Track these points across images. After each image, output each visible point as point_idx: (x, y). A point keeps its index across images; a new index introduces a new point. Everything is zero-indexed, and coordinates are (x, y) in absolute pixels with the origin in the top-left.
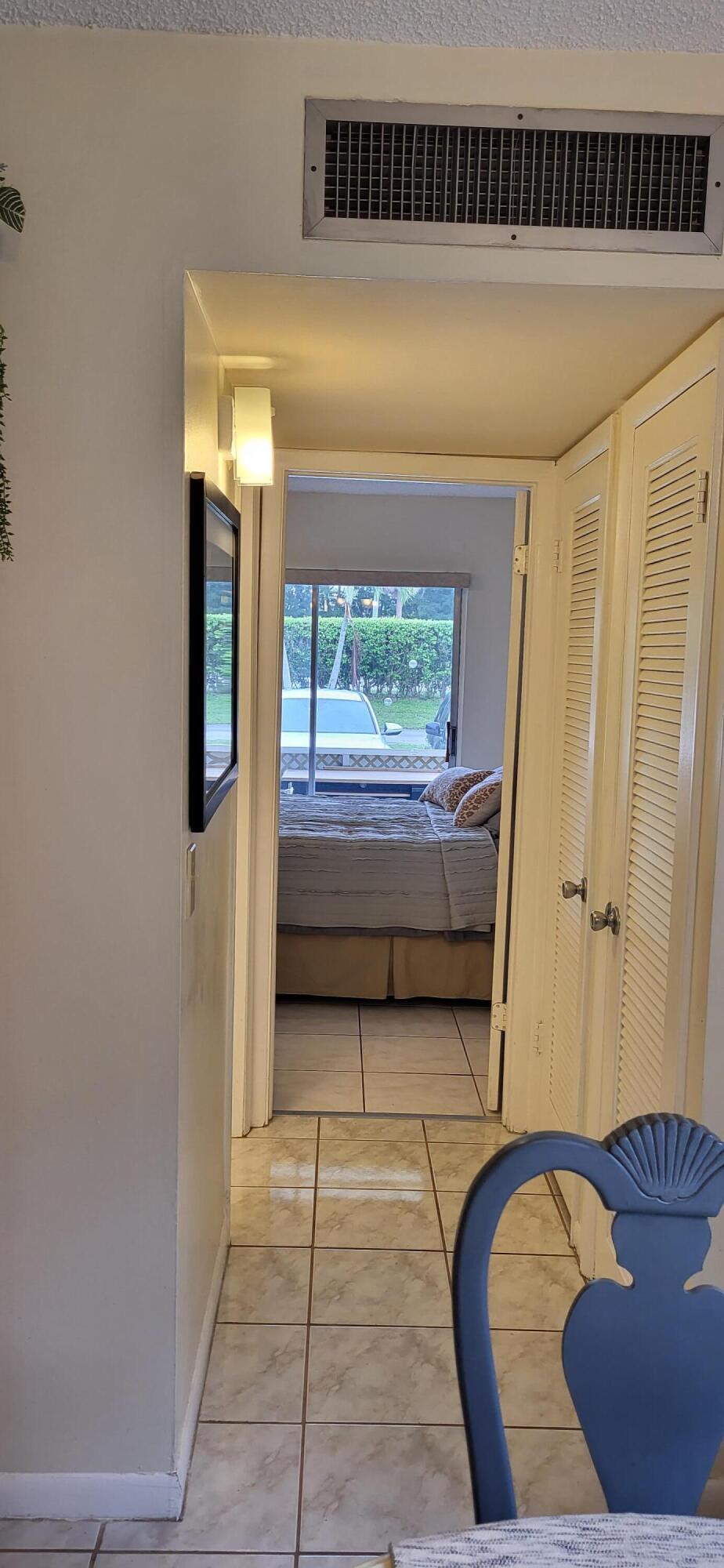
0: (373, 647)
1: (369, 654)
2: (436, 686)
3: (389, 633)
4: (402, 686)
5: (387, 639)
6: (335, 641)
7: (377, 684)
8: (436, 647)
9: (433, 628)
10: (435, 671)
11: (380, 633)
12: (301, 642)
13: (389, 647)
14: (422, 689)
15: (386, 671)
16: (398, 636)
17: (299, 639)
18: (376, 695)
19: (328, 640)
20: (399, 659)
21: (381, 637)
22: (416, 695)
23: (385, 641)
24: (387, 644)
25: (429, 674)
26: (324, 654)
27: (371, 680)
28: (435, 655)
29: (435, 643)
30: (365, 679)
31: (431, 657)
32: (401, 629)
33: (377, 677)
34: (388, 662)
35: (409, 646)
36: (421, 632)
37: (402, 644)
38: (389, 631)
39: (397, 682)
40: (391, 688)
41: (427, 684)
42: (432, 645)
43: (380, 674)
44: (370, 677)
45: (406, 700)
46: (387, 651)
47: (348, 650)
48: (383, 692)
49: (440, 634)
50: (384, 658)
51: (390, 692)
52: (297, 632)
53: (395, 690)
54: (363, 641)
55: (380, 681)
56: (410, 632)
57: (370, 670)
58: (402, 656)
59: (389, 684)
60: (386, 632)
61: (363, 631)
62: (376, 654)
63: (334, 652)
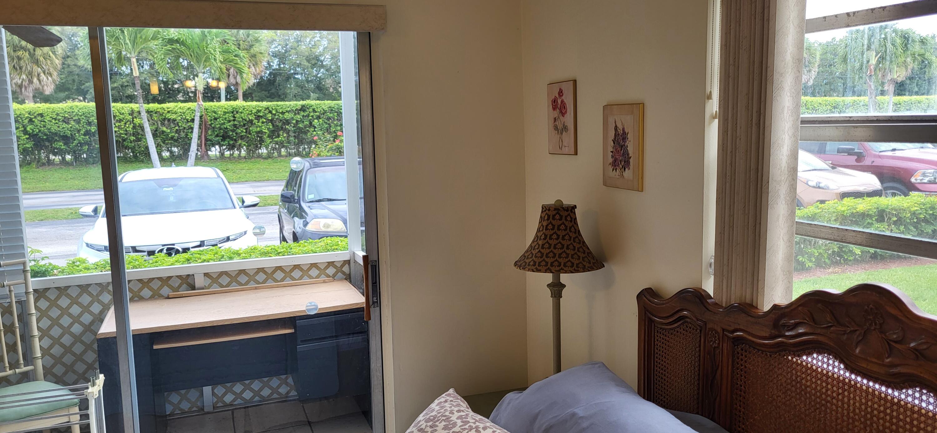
0: (224, 124)
1: (220, 129)
2: (274, 149)
3: (235, 112)
4: (248, 151)
5: (234, 117)
6: (193, 120)
7: (229, 150)
8: (271, 121)
9: (268, 108)
10: (272, 138)
11: (228, 113)
12: (166, 122)
13: (236, 123)
14: (263, 151)
15: (235, 140)
16: (243, 115)
17: (164, 119)
18: (229, 158)
19: (187, 120)
20: (244, 131)
21: (229, 116)
22: (260, 156)
23: (232, 119)
24: (234, 120)
25: (268, 140)
26: (185, 131)
27: (224, 147)
28: (271, 127)
29: (270, 118)
30: (220, 147)
31: (268, 129)
32: (244, 109)
33: (229, 145)
34: (236, 133)
35: (251, 121)
36: (259, 111)
37: (246, 120)
38: (234, 111)
39: (245, 147)
40: (240, 152)
41: (267, 148)
42: (268, 120)
43: (231, 142)
44: (223, 145)
45: (253, 160)
46: (235, 126)
47: (203, 126)
48: (235, 155)
49: (274, 112)
50: (233, 131)
51: (239, 155)
52: (162, 115)
53: (243, 153)
54: (216, 119)
55: (231, 147)
56: (251, 111)
57: (224, 140)
58: (246, 129)
59: (239, 149)
60: (232, 112)
61: (215, 112)
62: (227, 128)
63: (192, 128)
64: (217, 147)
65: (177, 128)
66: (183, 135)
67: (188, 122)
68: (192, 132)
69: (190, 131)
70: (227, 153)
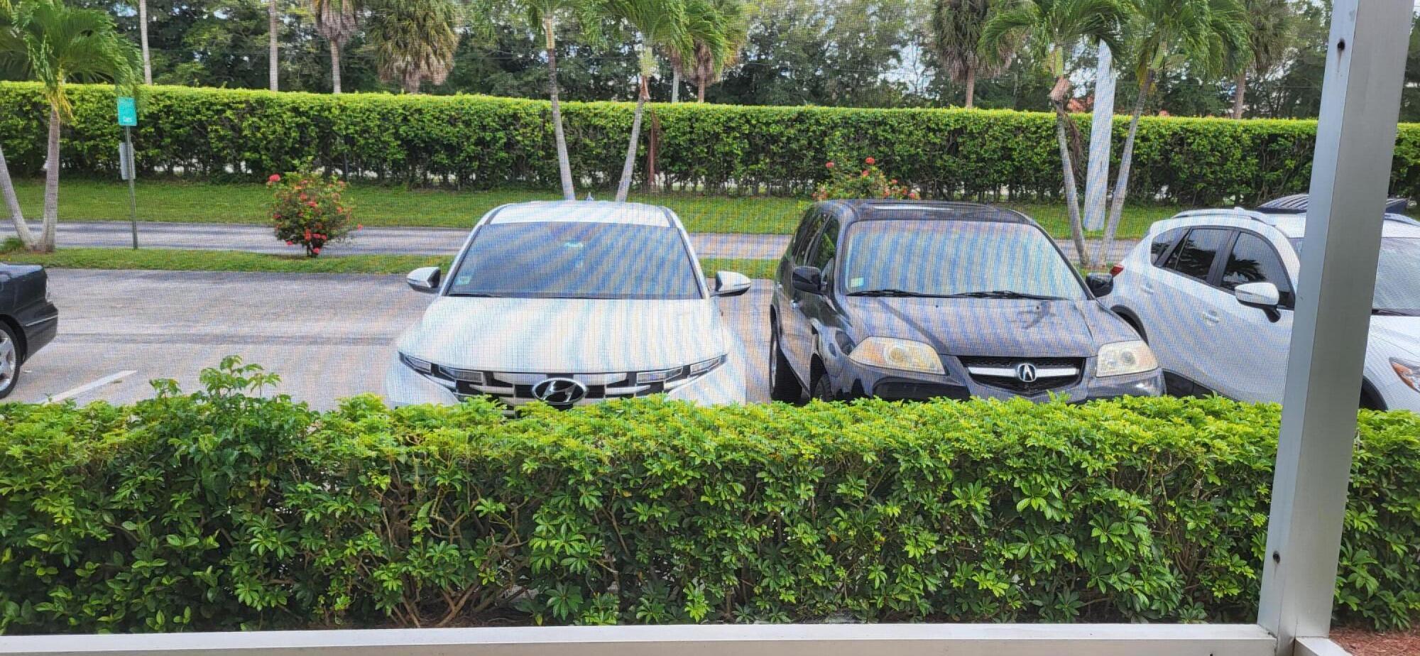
0: (675, 137)
2: (747, 182)
3: (694, 120)
4: (708, 182)
5: (692, 127)
6: (630, 130)
7: (679, 179)
8: (748, 136)
9: (744, 115)
10: (747, 165)
11: (683, 120)
12: (591, 131)
13: (694, 136)
14: (731, 185)
15: (690, 165)
16: (705, 124)
17: (588, 126)
18: (678, 192)
19: (622, 129)
20: (705, 150)
21: (685, 126)
22: (725, 193)
23: (688, 130)
24: (691, 133)
25: (740, 168)
26: (618, 146)
27: (673, 175)
28: (747, 146)
29: (747, 132)
30: (666, 174)
31: (743, 149)
32: (707, 115)
33: (680, 170)
34: (693, 154)
35: (717, 136)
36: (730, 119)
37: (709, 133)
38: (693, 118)
39: (703, 177)
40: (696, 184)
41: (737, 182)
42: (744, 134)
43: (684, 168)
44: (671, 172)
45: (714, 198)
46: (692, 141)
47: (644, 139)
48: (687, 189)
49: (754, 122)
50: (688, 149)
51: (694, 189)
52: (585, 119)
53: (700, 186)
54: (664, 129)
55: (683, 176)
56: (719, 119)
57: (672, 164)
58: (708, 147)
59: (695, 180)
60: (690, 120)
61: (663, 118)
62: (679, 145)
63: (627, 142)
64: (662, 175)
65: (605, 140)
66: (613, 151)
67: (623, 131)
68: (627, 148)
69: (624, 146)
70: (676, 185)
